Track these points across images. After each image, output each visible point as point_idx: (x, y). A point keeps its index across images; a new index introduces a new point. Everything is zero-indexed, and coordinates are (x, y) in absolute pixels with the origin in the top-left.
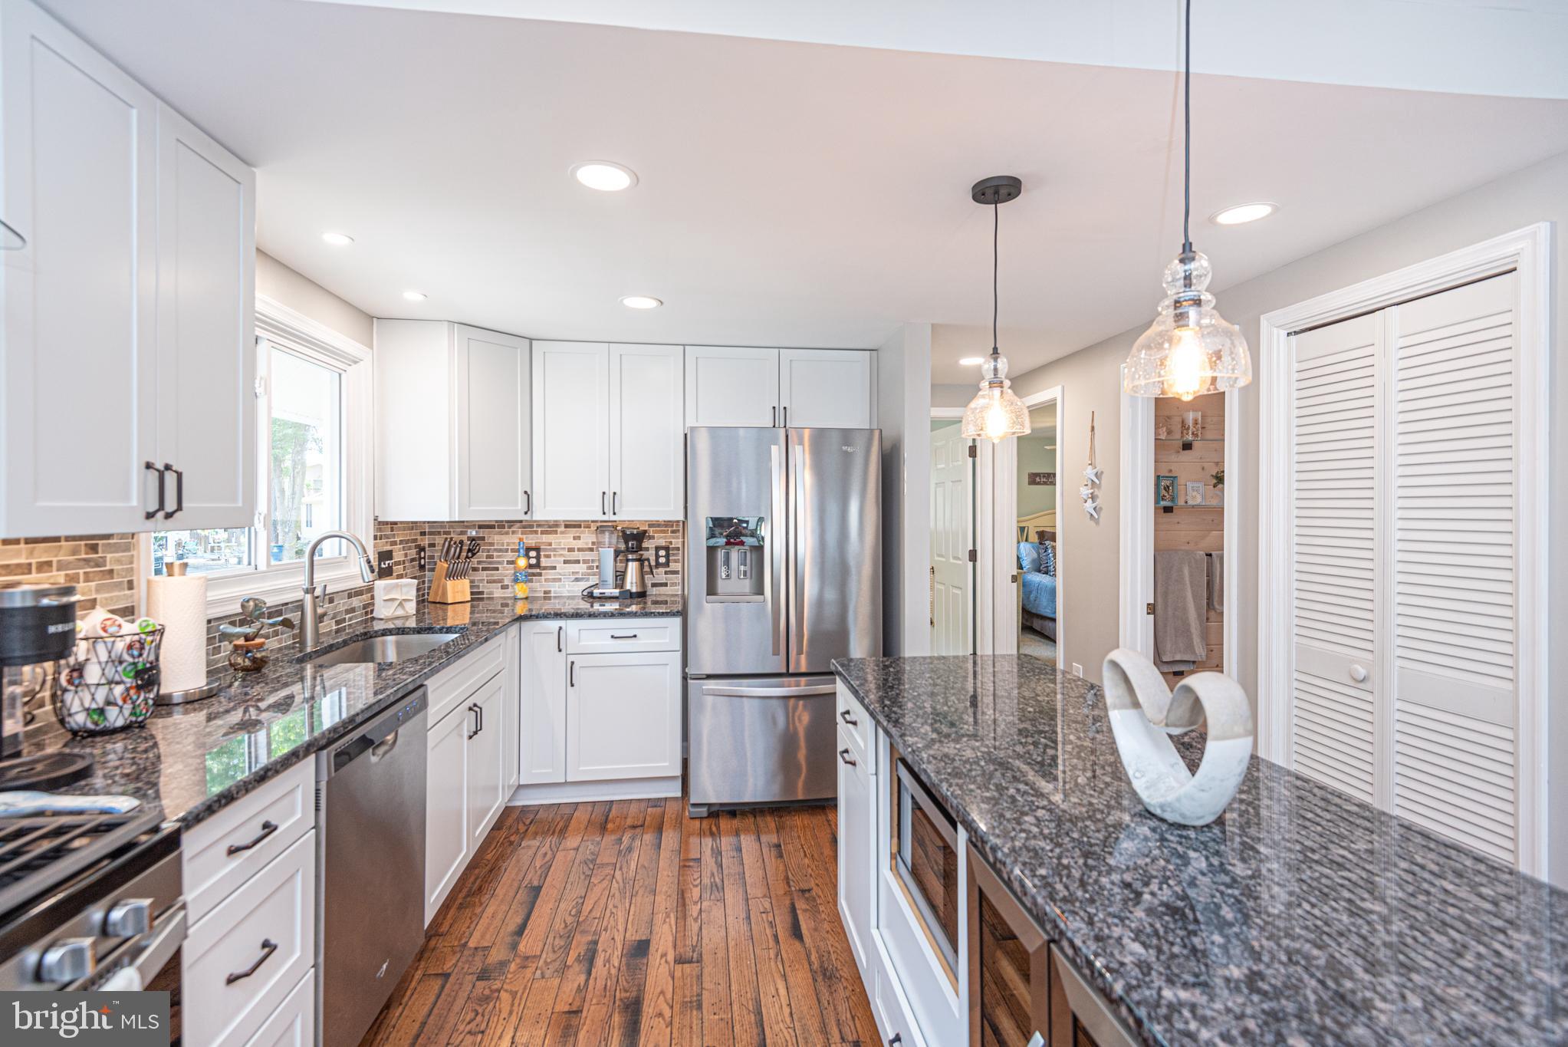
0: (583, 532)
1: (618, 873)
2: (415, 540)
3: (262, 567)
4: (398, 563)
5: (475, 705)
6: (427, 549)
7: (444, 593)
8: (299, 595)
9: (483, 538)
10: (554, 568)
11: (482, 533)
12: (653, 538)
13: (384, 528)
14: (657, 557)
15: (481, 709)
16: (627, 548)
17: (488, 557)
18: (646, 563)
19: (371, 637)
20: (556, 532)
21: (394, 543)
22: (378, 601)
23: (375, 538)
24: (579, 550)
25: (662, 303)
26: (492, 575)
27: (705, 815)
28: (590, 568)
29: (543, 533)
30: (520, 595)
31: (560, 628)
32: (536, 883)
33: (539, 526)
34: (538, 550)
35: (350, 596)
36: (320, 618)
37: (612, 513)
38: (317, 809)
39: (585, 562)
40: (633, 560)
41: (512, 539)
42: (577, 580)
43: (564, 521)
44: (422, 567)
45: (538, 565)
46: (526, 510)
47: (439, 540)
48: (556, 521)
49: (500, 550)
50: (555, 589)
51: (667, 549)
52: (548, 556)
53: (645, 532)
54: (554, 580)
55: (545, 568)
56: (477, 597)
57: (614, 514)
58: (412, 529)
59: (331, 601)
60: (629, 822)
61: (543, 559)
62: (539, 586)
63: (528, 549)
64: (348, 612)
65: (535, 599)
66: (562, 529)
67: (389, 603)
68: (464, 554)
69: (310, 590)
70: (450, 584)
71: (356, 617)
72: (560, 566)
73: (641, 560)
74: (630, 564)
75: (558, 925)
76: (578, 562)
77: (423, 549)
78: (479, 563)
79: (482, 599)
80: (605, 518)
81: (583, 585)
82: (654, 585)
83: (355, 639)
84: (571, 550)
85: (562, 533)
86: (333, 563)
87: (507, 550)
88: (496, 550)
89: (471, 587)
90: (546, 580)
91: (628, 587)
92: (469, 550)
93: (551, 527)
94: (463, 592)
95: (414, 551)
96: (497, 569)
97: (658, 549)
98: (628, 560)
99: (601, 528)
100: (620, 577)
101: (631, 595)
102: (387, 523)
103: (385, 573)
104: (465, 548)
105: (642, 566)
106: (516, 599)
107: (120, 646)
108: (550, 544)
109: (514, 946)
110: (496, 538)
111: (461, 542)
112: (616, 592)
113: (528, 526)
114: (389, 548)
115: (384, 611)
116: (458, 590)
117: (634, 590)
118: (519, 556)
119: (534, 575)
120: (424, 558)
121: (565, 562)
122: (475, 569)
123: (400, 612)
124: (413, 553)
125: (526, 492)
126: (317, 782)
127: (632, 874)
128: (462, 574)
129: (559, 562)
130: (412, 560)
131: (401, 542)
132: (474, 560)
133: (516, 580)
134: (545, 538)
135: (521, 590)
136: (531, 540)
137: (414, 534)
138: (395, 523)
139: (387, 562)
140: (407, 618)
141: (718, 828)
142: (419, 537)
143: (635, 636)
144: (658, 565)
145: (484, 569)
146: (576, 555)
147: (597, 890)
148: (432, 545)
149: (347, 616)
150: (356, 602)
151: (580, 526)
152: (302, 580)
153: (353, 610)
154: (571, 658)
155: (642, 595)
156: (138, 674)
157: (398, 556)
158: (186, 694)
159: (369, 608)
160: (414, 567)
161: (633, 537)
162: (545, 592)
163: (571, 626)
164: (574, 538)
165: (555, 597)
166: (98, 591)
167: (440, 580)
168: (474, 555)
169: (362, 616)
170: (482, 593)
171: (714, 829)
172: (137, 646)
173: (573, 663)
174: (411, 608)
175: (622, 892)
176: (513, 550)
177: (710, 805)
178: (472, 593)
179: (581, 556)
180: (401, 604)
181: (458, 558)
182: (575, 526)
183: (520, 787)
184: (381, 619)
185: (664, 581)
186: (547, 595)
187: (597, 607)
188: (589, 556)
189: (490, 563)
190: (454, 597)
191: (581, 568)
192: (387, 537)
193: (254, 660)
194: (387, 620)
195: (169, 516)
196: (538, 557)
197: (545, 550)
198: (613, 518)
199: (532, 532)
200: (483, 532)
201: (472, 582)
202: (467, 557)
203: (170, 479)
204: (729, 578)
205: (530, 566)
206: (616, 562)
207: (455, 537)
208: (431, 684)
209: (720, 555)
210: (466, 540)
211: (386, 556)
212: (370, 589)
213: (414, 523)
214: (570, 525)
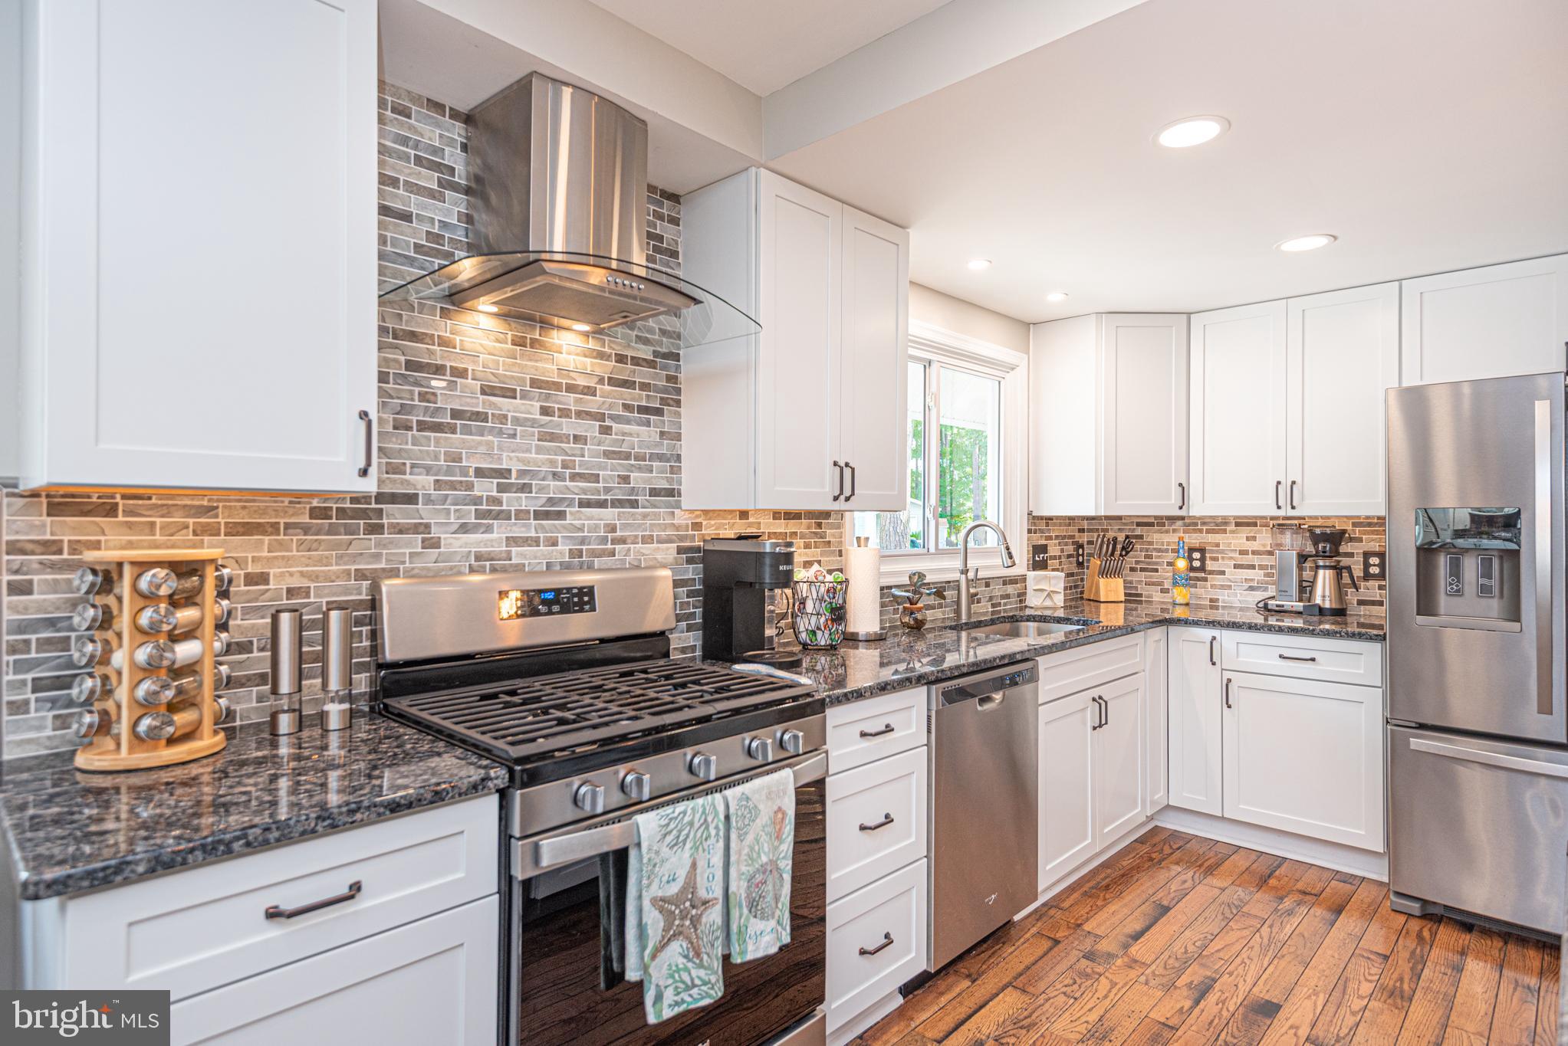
0: (1260, 532)
1: (1265, 930)
2: (1073, 537)
3: (932, 550)
4: (1054, 558)
5: (1100, 698)
6: (1085, 546)
7: (1097, 591)
8: (956, 576)
9: (1141, 537)
10: (1223, 573)
11: (1138, 531)
12: (1360, 540)
13: (1038, 523)
14: (1367, 565)
15: (1106, 703)
16: (1317, 551)
17: (1146, 557)
18: (1345, 574)
19: (1017, 621)
20: (1225, 531)
21: (1049, 538)
22: (1029, 591)
23: (1029, 531)
24: (1254, 553)
25: (1335, 238)
26: (1151, 577)
27: (1417, 913)
28: (1267, 575)
29: (1208, 532)
30: (1179, 600)
31: (1214, 638)
32: (1165, 903)
33: (1204, 524)
34: (1202, 551)
35: (1005, 583)
36: (973, 598)
37: (1289, 507)
38: (929, 731)
39: (1261, 567)
40: (1325, 567)
41: (1168, 539)
42: (1251, 588)
43: (1235, 517)
44: (1077, 566)
45: (1202, 569)
46: (1181, 504)
47: (1094, 536)
48: (1224, 517)
49: (1159, 550)
50: (1223, 596)
51: (1381, 555)
52: (1215, 559)
53: (1344, 532)
54: (1223, 587)
55: (1212, 572)
56: (1132, 598)
57: (1293, 508)
58: (1069, 525)
59: (987, 585)
60: (1300, 886)
61: (1208, 562)
62: (1204, 592)
63: (1191, 550)
64: (1004, 597)
65: (1199, 607)
66: (1233, 527)
67: (1039, 593)
68: (1117, 553)
69: (965, 572)
70: (1102, 581)
71: (1011, 603)
72: (1230, 571)
73: (1338, 569)
74: (1321, 572)
75: (1178, 948)
76: (1253, 567)
77: (1081, 546)
78: (1137, 562)
79: (1140, 602)
80: (1281, 513)
81: (1260, 595)
82: (1361, 603)
83: (1004, 620)
84: (1243, 552)
85: (1232, 532)
87: (1167, 551)
88: (1155, 549)
89: (1125, 588)
90: (1212, 586)
91: (1318, 601)
92: (1123, 548)
93: (1219, 525)
94: (1116, 592)
95: (1071, 548)
96: (1156, 570)
97: (1367, 555)
98: (1318, 567)
99: (1281, 526)
100: (1305, 589)
101: (1321, 611)
102: (1041, 518)
103: (1039, 565)
104: (1119, 547)
105: (1339, 576)
106: (1174, 604)
107: (823, 589)
108: (1218, 545)
109: (1126, 947)
110: (1156, 537)
111: (1115, 539)
112: (1299, 606)
113: (1192, 524)
114: (1044, 542)
115: (1034, 600)
116: (1111, 588)
117: (1327, 605)
118: (1178, 557)
119: (1198, 579)
120: (1083, 555)
121: (1236, 566)
122: (1132, 569)
123: (1048, 603)
124: (1069, 549)
125: (1180, 485)
126: (929, 710)
127: (1283, 937)
128: (1116, 572)
129: (1228, 566)
130: (1069, 556)
131: (1057, 537)
132: (1130, 560)
133: (1175, 584)
134: (1211, 538)
135: (1180, 594)
136: (1193, 539)
137: (1072, 530)
138: (1050, 519)
139: (1041, 556)
140: (1055, 609)
141: (1434, 935)
142: (1077, 534)
143: (1313, 660)
144: (1367, 576)
145: (1142, 570)
146: (1249, 559)
147: (1232, 937)
148: (1090, 543)
149: (1002, 601)
150: (1010, 589)
151: (1255, 525)
152: (958, 564)
153: (1008, 596)
154: (1227, 675)
155: (1340, 613)
156: (833, 610)
157: (1054, 550)
158: (868, 634)
159: (1022, 595)
160: (1071, 563)
161: (1325, 537)
162: (1211, 600)
163: (1228, 637)
164: (1248, 539)
165: (1224, 607)
166: (821, 555)
167: (1093, 576)
168: (1127, 553)
169: (1016, 603)
170: (1140, 595)
171: (1426, 934)
172: (832, 591)
173: (1229, 680)
174: (1059, 600)
175: (1264, 950)
176: (1173, 551)
177: (1425, 902)
178: (1126, 594)
179: (1256, 560)
180: (1049, 595)
181: (1112, 554)
182: (1248, 524)
183: (1168, 807)
184: (1032, 608)
185: (1378, 598)
186: (1214, 604)
187: (1272, 621)
188: (1267, 560)
189: (1149, 563)
190: (1107, 595)
191: (1257, 575)
192: (1042, 531)
193: (916, 620)
194: (1037, 609)
195: (847, 499)
196: (1203, 560)
197: (1212, 551)
198: (1291, 513)
199: (1195, 531)
200: (1142, 530)
202: (1121, 555)
203: (847, 472)
204: (1459, 593)
205: (1192, 569)
206: (1301, 569)
207: (1111, 535)
208: (1043, 662)
209: (1443, 562)
210: (1121, 537)
211: (1043, 549)
212: (1024, 578)
213: (1071, 520)
214: (1242, 523)
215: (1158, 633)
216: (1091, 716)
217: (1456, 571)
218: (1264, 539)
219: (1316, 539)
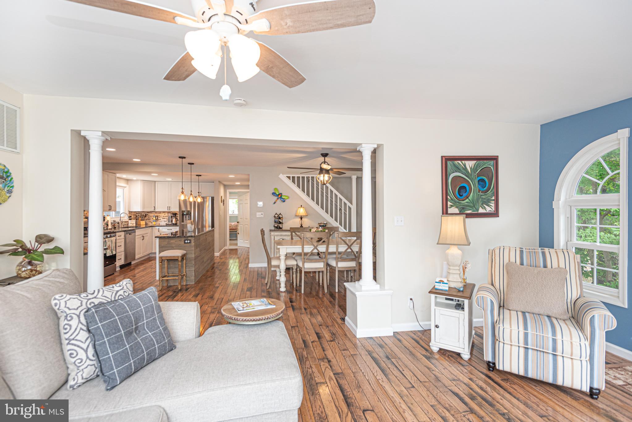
5: (143, 235)
7: (140, 223)
8: (118, 221)
11: (147, 213)
13: (130, 212)
15: (144, 237)
16: (173, 216)
17: (148, 217)
23: (129, 214)
26: (149, 221)
28: (167, 219)
29: (158, 213)
31: (159, 228)
34: (158, 216)
36: (121, 224)
38: (124, 237)
41: (152, 215)
44: (137, 219)
45: (158, 219)
46: (154, 210)
47: (140, 215)
50: (161, 223)
52: (160, 218)
53: (177, 213)
56: (146, 224)
57: (170, 210)
59: (123, 222)
62: (158, 223)
63: (156, 216)
67: (131, 224)
69: (120, 220)
70: (141, 222)
72: (162, 219)
73: (176, 218)
79: (148, 224)
81: (166, 222)
84: (163, 216)
86: (123, 217)
87: (152, 217)
88: (150, 216)
90: (159, 221)
93: (160, 212)
98: (173, 218)
99: (168, 212)
100: (172, 221)
101: (174, 224)
103: (130, 219)
108: (160, 215)
110: (150, 214)
112: (171, 223)
113: (156, 212)
116: (143, 223)
118: (154, 217)
119: (157, 221)
122: (146, 220)
124: (135, 217)
125: (154, 206)
126: (124, 235)
128: (143, 220)
131: (133, 215)
132: (146, 218)
133: (153, 221)
135: (154, 223)
136: (156, 215)
137: (135, 214)
138: (132, 212)
143: (171, 230)
146: (165, 217)
148: (138, 215)
149: (125, 225)
150: (126, 223)
151: (165, 212)
152: (119, 219)
154: (161, 233)
155: (176, 224)
157: (132, 217)
159: (128, 224)
163: (161, 228)
164: (164, 214)
165: (161, 225)
174: (134, 225)
180: (133, 223)
181: (143, 217)
183: (152, 253)
184: (130, 226)
188: (167, 217)
189: (149, 219)
191: (165, 220)
192: (131, 214)
193: (115, 227)
201: (145, 222)
204: (186, 220)
205: (156, 219)
206: (171, 219)
207: (142, 214)
208: (136, 230)
209: (185, 216)
210: (144, 215)
211: (130, 217)
212: (128, 222)
213: (135, 212)
214: (163, 212)
215: (151, 228)
216: (142, 238)
217: (186, 218)
218: (166, 214)
219: (173, 214)
